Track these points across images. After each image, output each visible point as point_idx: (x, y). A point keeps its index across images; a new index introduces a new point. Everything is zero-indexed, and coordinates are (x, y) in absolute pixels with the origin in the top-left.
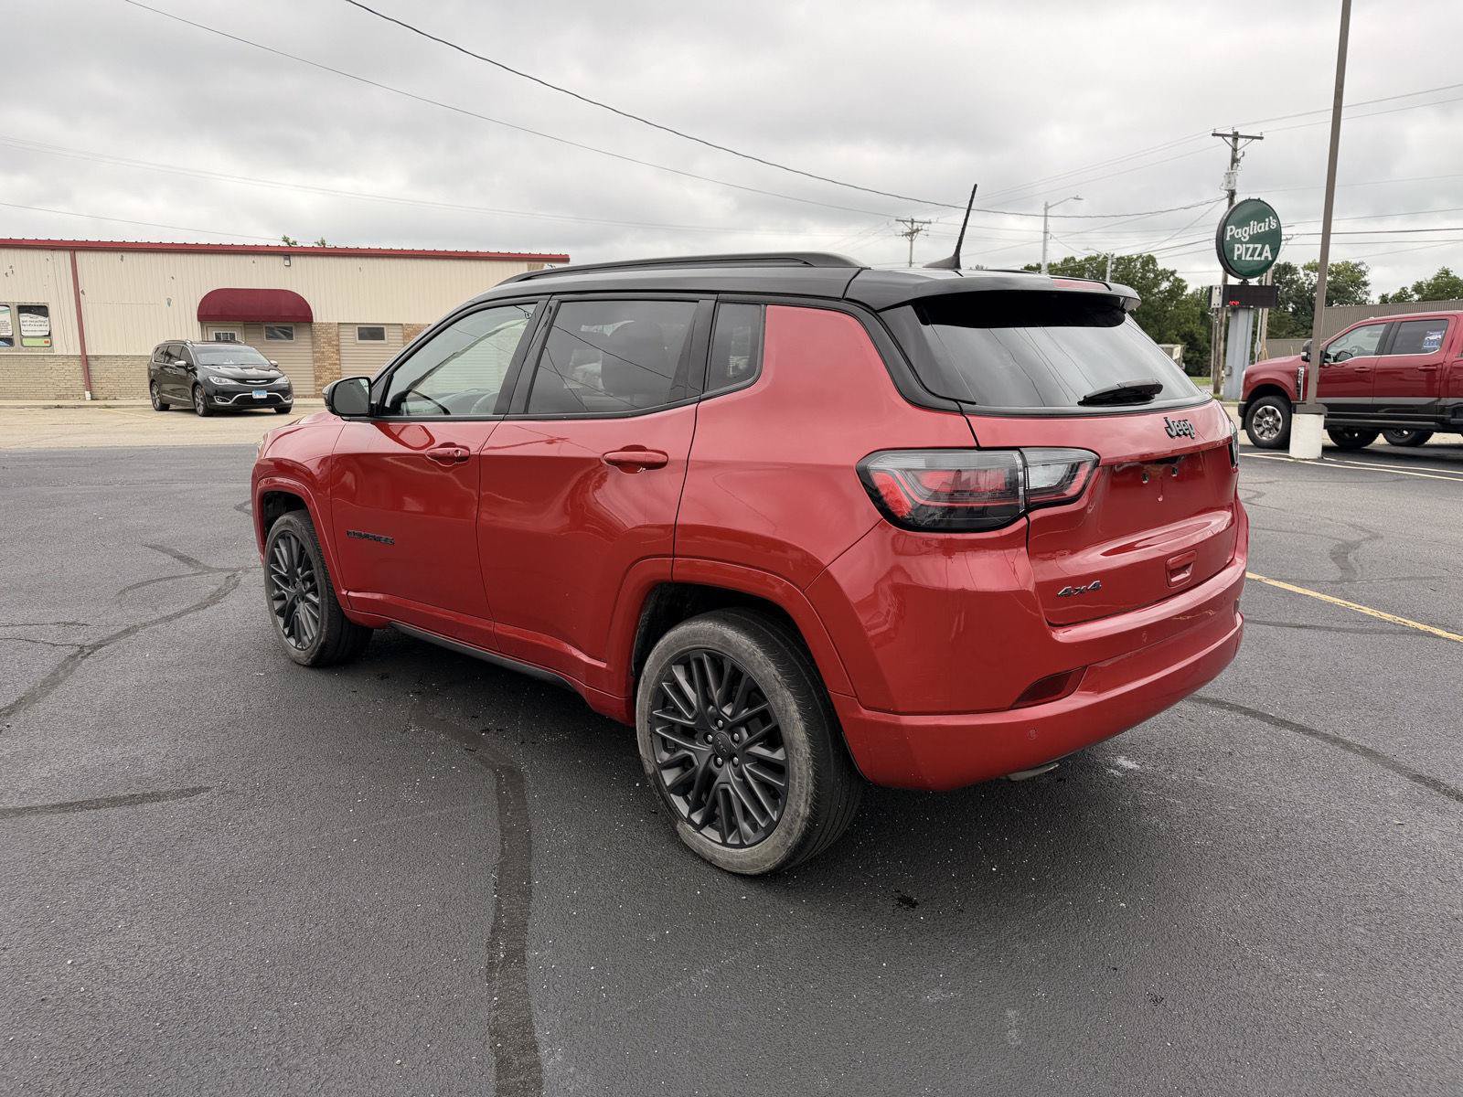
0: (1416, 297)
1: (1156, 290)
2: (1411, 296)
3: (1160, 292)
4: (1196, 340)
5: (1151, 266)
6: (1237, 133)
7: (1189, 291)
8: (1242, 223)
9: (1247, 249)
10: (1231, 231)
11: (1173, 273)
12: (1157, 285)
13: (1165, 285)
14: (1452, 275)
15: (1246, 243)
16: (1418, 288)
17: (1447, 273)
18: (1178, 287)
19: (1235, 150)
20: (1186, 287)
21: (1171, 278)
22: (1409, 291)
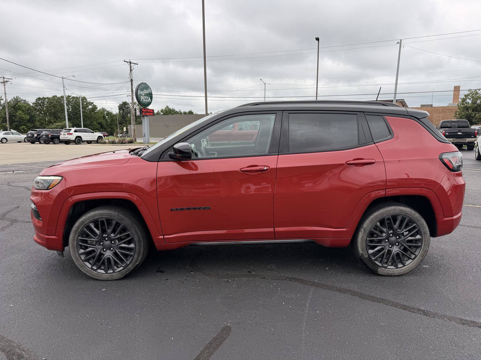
0: (162, 113)
1: (87, 108)
2: (160, 113)
3: (89, 109)
4: (102, 125)
5: (85, 100)
6: (131, 62)
7: (98, 109)
8: (142, 90)
9: (144, 98)
10: (139, 92)
11: (93, 103)
12: (88, 107)
13: (90, 107)
14: (169, 108)
15: (144, 96)
16: (162, 111)
17: (168, 107)
18: (95, 108)
19: (131, 67)
20: (97, 108)
21: (92, 105)
22: (160, 112)
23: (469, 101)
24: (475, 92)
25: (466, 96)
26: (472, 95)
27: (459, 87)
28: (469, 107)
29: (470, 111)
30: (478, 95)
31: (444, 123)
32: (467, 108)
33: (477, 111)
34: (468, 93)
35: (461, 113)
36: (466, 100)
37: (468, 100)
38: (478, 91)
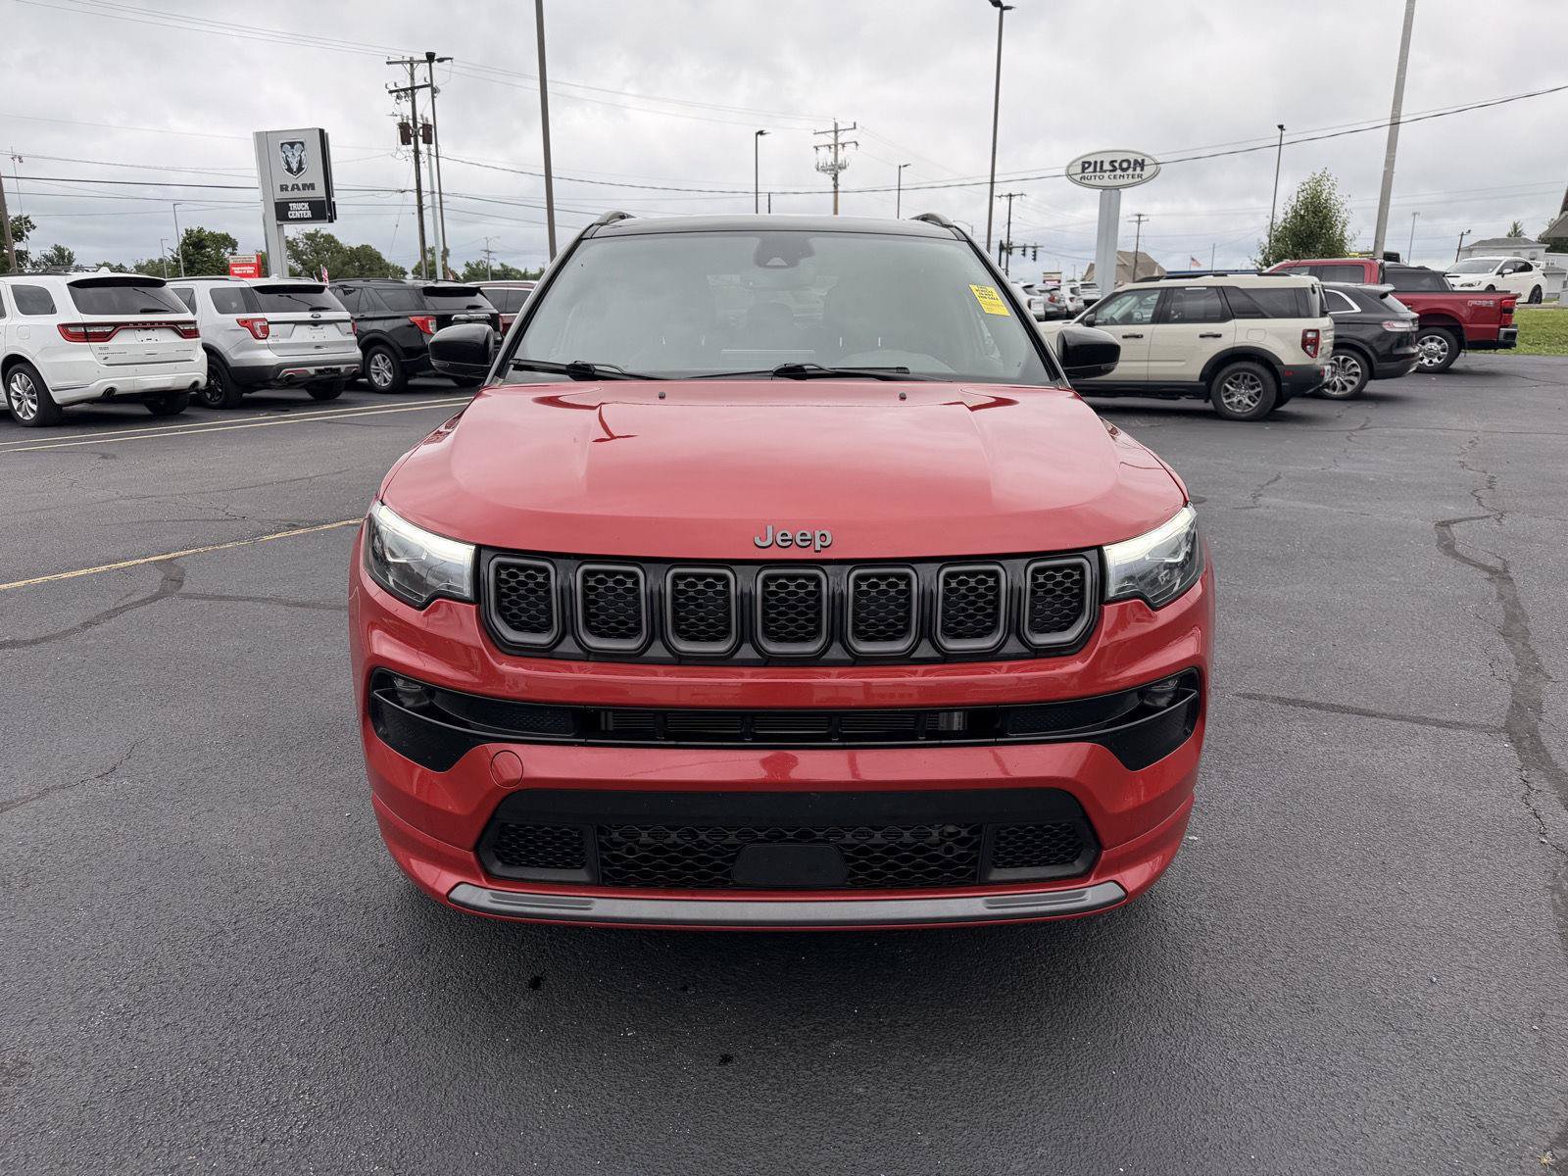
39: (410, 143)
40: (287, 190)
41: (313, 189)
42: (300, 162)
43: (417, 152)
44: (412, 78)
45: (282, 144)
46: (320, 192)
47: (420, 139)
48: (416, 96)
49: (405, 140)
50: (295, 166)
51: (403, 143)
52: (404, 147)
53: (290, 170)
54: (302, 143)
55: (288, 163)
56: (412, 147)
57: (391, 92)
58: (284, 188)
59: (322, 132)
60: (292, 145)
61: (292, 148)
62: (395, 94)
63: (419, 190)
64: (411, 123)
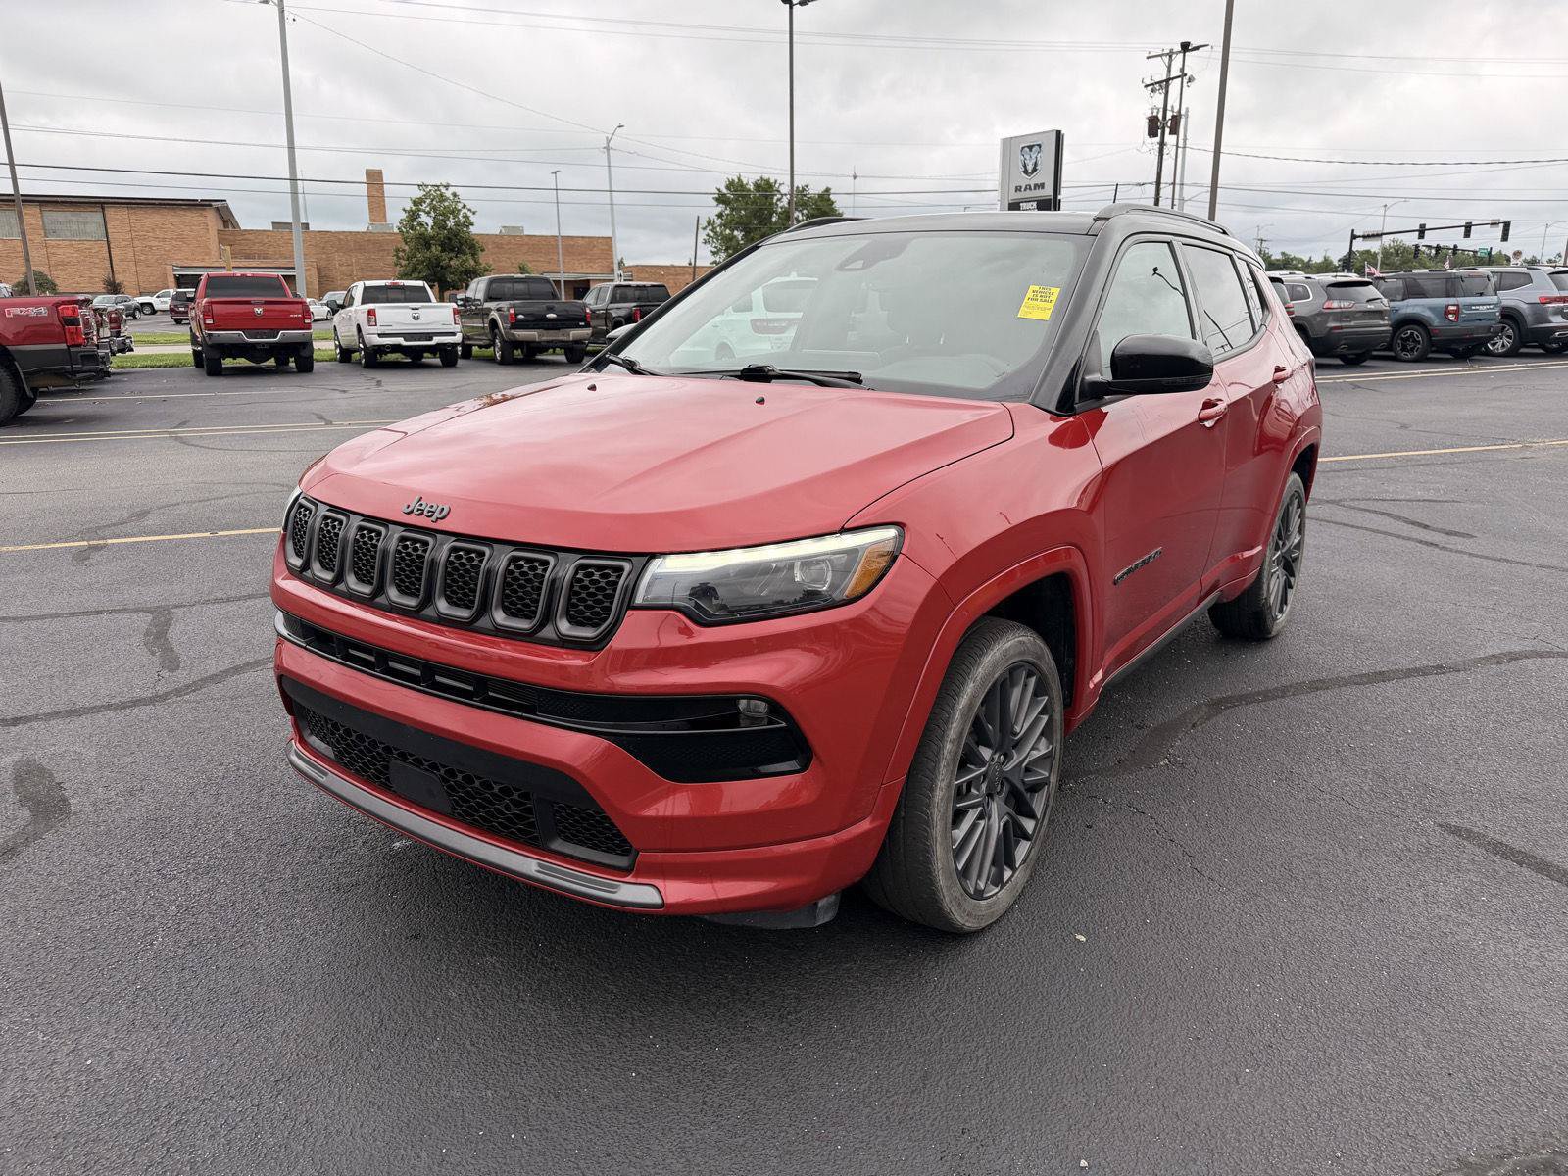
23: (427, 220)
24: (438, 193)
25: (415, 203)
26: (433, 200)
27: (379, 173)
28: (433, 238)
29: (435, 250)
30: (446, 204)
31: (494, 286)
32: (425, 241)
33: (452, 250)
34: (420, 194)
35: (415, 256)
36: (419, 216)
37: (425, 218)
38: (443, 190)
39: (1157, 136)
40: (1020, 191)
41: (1043, 188)
42: (1036, 164)
43: (1162, 144)
44: (1169, 70)
45: (1023, 148)
46: (1048, 191)
47: (1167, 131)
48: (1170, 87)
49: (1152, 133)
50: (1030, 168)
51: (1149, 135)
52: (1149, 140)
53: (1026, 172)
54: (1039, 146)
55: (1025, 166)
56: (1158, 139)
57: (1146, 86)
58: (1018, 189)
59: (1059, 133)
60: (1031, 148)
61: (1031, 150)
62: (1150, 88)
63: (1158, 183)
64: (1160, 116)
